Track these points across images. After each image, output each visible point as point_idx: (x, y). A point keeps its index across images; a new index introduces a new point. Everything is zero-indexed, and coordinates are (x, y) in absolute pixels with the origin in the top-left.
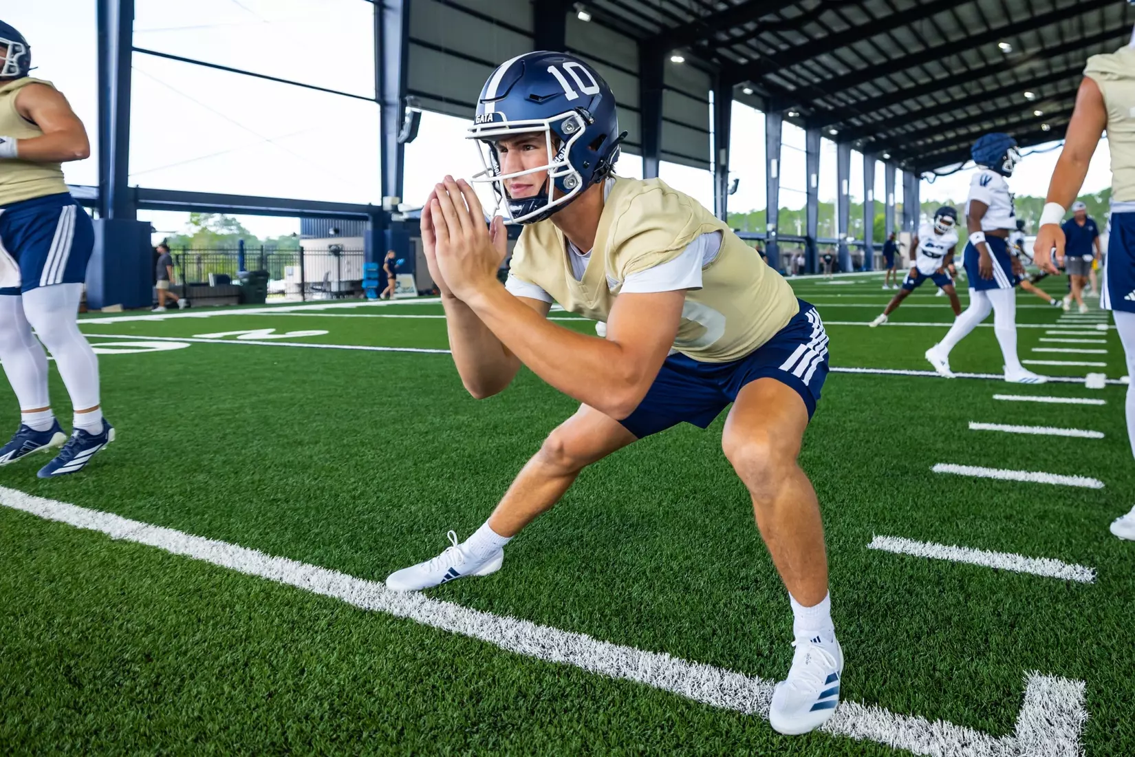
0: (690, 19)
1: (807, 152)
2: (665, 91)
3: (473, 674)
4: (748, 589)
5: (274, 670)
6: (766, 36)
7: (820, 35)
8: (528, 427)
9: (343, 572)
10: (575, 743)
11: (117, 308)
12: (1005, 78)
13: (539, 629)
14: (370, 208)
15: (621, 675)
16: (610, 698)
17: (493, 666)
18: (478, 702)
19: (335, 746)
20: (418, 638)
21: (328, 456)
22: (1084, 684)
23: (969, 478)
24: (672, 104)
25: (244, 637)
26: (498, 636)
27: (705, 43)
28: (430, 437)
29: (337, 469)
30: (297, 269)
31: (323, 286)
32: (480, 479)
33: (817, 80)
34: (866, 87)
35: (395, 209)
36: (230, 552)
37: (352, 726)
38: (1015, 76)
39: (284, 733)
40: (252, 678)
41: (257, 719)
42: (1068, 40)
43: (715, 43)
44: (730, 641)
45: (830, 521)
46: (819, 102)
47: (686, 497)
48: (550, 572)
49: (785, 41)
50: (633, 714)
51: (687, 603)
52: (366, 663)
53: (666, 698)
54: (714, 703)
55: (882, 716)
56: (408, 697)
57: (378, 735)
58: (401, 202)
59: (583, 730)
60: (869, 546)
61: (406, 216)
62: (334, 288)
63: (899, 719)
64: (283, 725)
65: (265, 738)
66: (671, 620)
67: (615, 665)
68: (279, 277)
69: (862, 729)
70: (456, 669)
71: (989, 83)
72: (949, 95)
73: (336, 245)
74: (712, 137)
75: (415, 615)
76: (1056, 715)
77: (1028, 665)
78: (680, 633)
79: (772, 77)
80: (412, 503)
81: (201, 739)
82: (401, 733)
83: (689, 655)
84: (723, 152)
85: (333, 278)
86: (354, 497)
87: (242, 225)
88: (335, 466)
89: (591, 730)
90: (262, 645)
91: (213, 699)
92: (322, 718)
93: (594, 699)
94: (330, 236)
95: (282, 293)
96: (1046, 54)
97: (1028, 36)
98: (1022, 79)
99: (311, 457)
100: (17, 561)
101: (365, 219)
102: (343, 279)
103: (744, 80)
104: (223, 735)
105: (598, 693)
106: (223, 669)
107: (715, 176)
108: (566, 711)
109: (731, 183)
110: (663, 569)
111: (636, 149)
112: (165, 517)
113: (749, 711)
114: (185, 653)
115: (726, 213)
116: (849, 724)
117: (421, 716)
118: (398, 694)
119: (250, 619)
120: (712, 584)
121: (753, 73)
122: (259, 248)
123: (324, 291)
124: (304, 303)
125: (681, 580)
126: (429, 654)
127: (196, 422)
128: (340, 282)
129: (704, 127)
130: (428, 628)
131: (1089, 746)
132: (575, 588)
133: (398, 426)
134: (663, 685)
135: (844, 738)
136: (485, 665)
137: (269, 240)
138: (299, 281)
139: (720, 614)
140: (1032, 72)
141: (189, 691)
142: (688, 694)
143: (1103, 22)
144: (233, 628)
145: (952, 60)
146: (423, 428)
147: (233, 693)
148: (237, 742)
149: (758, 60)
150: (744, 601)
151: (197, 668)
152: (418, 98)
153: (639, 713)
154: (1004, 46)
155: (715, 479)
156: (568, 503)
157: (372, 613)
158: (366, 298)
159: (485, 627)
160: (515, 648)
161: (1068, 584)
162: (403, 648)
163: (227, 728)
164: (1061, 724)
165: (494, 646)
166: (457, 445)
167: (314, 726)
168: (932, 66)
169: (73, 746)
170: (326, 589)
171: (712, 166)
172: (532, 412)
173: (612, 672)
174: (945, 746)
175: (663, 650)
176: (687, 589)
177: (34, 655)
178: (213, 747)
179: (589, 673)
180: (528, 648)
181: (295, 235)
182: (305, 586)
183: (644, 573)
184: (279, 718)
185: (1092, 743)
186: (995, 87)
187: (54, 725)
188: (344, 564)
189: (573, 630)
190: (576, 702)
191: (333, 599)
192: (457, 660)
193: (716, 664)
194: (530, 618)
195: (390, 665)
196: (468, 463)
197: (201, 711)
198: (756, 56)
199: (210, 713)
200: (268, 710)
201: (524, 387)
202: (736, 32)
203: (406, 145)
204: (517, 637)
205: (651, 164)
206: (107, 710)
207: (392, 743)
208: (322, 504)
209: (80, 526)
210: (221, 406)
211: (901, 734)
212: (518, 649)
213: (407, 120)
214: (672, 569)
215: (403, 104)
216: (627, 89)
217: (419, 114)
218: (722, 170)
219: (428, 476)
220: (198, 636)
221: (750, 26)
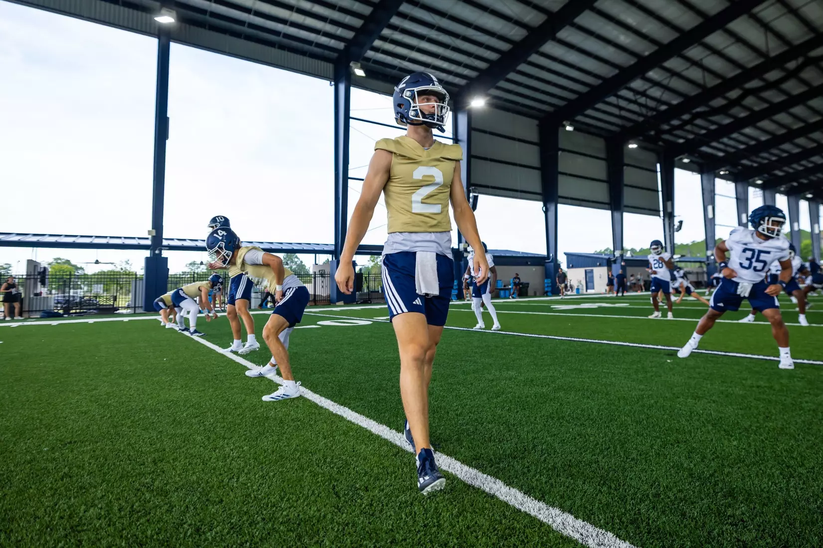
0: (641, 119)
1: (737, 198)
3: (538, 542)
6: (699, 122)
7: (743, 115)
8: (552, 382)
11: (341, 303)
13: (577, 521)
20: (501, 510)
21: (441, 389)
24: (630, 175)
26: (551, 520)
27: (652, 133)
28: (495, 383)
32: (527, 413)
33: (742, 147)
34: (786, 146)
36: (399, 437)
40: (415, 513)
43: (660, 132)
46: (745, 162)
47: (671, 444)
48: (580, 482)
49: (713, 123)
66: (675, 537)
74: (660, 194)
79: (704, 149)
80: (489, 423)
84: (669, 204)
88: (446, 395)
91: (397, 521)
99: (433, 388)
100: (311, 425)
103: (683, 153)
107: (664, 220)
109: (676, 224)
111: (607, 206)
112: (369, 413)
114: (383, 490)
115: (674, 244)
119: (411, 477)
120: (705, 515)
121: (690, 148)
126: (509, 521)
127: (378, 363)
129: (656, 189)
130: (506, 505)
132: (598, 498)
133: (476, 375)
136: (545, 538)
139: (715, 541)
141: (386, 513)
146: (490, 377)
147: (407, 519)
149: (693, 139)
150: (735, 535)
151: (389, 500)
152: (476, 188)
155: (693, 434)
156: (585, 437)
157: (473, 487)
159: (542, 512)
160: (563, 531)
162: (493, 515)
165: (549, 526)
166: (510, 390)
169: (338, 530)
170: (447, 468)
171: (662, 214)
172: (553, 373)
177: (320, 476)
180: (571, 533)
183: (648, 496)
187: (329, 516)
189: (601, 527)
191: (452, 474)
192: (527, 531)
194: (570, 512)
195: (487, 524)
196: (518, 402)
197: (393, 526)
198: (691, 137)
199: (397, 529)
200: (425, 535)
201: (546, 356)
202: (675, 122)
205: (617, 215)
206: (351, 514)
209: (334, 412)
210: (389, 356)
212: (565, 533)
213: (471, 200)
214: (669, 498)
215: (469, 192)
216: (599, 169)
217: (478, 196)
218: (669, 216)
219: (496, 407)
220: (388, 482)
221: (686, 117)
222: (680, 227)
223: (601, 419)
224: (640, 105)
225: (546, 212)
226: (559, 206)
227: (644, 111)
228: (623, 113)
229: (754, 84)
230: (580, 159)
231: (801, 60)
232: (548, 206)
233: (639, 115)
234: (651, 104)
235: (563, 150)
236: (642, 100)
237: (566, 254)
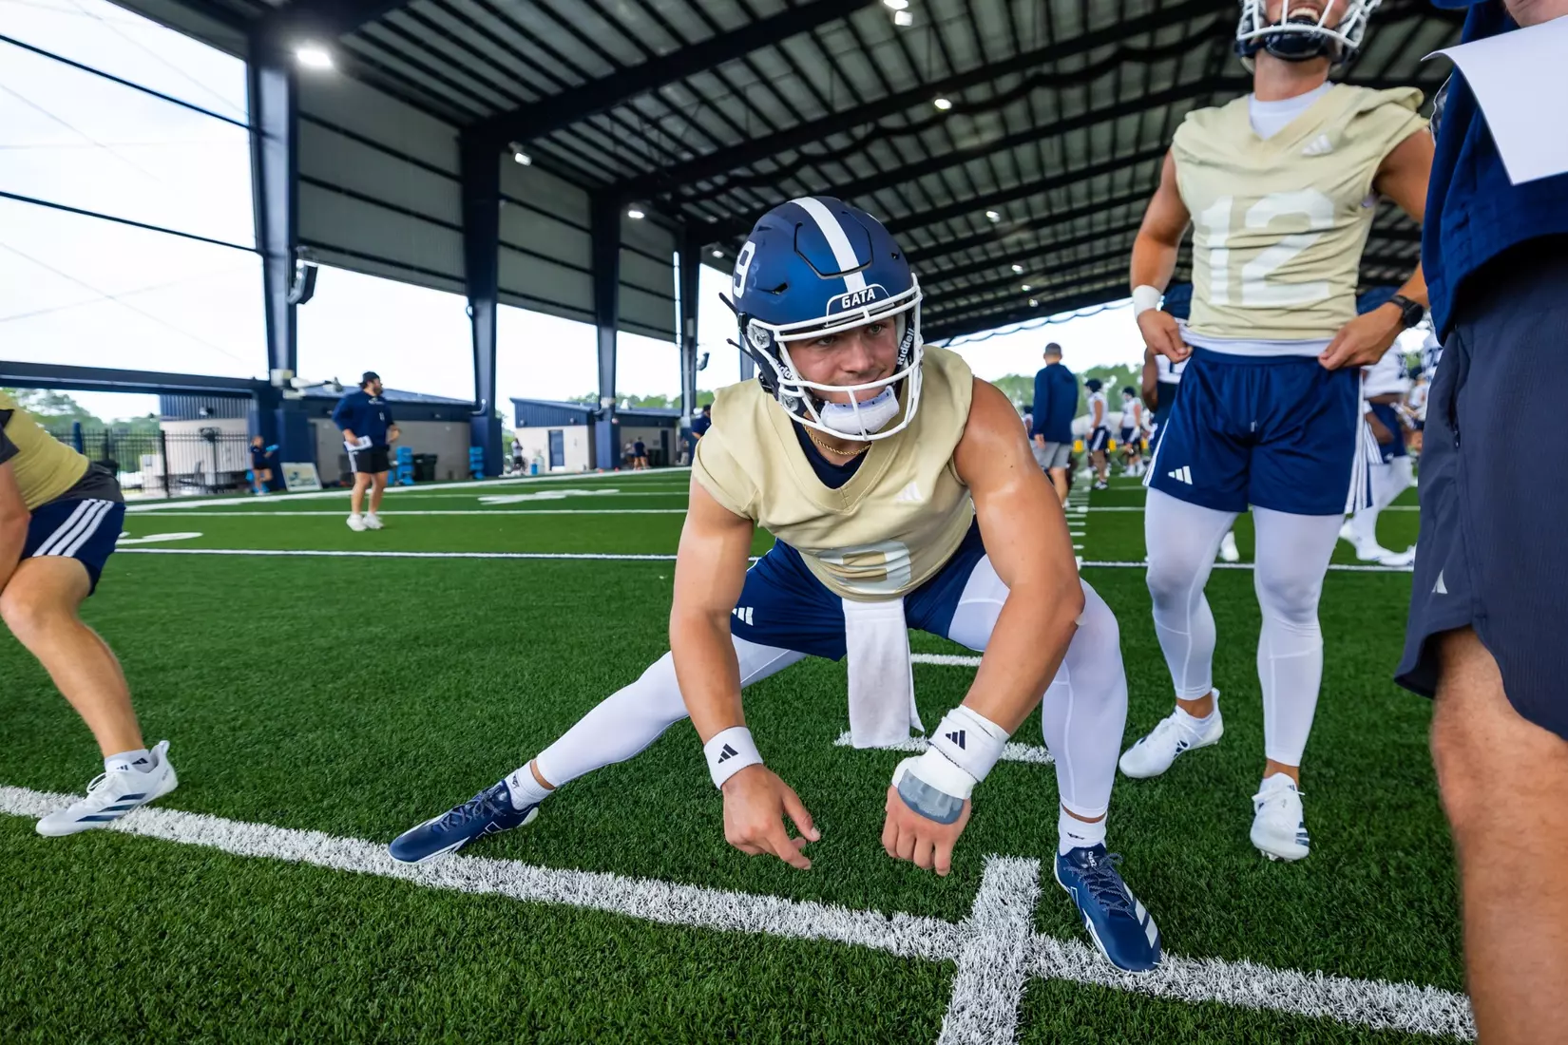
0: (650, 169)
2: (622, 251)
3: (382, 916)
4: (704, 797)
5: (125, 936)
6: (737, 191)
8: (457, 636)
9: (217, 816)
10: (503, 977)
12: (993, 249)
14: (253, 383)
15: (558, 900)
16: (545, 926)
17: (407, 905)
18: (387, 946)
19: (205, 1015)
20: (315, 882)
21: (199, 682)
22: (1038, 862)
23: (943, 667)
24: (630, 266)
25: (84, 902)
27: (668, 197)
28: (334, 653)
29: (211, 697)
30: (157, 458)
31: (195, 478)
32: (396, 698)
35: (288, 385)
37: (228, 990)
38: (1003, 248)
39: (138, 1008)
41: (102, 994)
42: (1056, 211)
43: (680, 198)
44: (682, 854)
45: (797, 720)
49: (759, 199)
50: (570, 941)
51: (636, 817)
52: (247, 917)
53: (608, 920)
54: (661, 919)
55: (838, 913)
56: (300, 949)
57: (262, 996)
58: (295, 376)
59: (512, 963)
60: (836, 743)
61: (302, 393)
62: (210, 481)
63: (856, 915)
64: (137, 999)
65: (113, 1016)
66: (618, 837)
67: (552, 890)
68: (134, 468)
69: (817, 929)
70: (362, 914)
71: (977, 254)
72: (936, 265)
73: (211, 429)
74: (678, 304)
75: (311, 858)
76: (1011, 895)
77: (987, 849)
78: (627, 850)
80: (310, 731)
81: (25, 1025)
82: (291, 990)
83: (636, 872)
84: (690, 322)
85: (208, 469)
86: (234, 729)
87: (79, 404)
88: (209, 694)
89: (522, 962)
90: (109, 909)
91: (40, 977)
92: (188, 985)
93: (526, 929)
94: (200, 417)
95: (139, 487)
96: (1034, 225)
97: (1016, 205)
98: (1010, 251)
101: (248, 396)
102: (221, 470)
103: (714, 242)
104: (54, 1019)
105: (531, 922)
106: (55, 940)
107: (682, 350)
108: (493, 945)
109: (700, 358)
110: (611, 783)
111: (589, 317)
113: (699, 923)
115: (695, 391)
116: (805, 924)
117: (317, 969)
118: (287, 949)
119: (93, 880)
120: (665, 795)
121: (725, 234)
122: (102, 432)
123: (196, 485)
124: (169, 500)
125: (631, 794)
126: (328, 899)
128: (217, 474)
129: (670, 295)
130: (327, 871)
131: (1040, 920)
133: (293, 643)
134: (606, 905)
135: (798, 939)
136: (397, 905)
137: (118, 423)
138: (160, 472)
139: (672, 826)
140: (1020, 243)
141: (8, 972)
142: (634, 912)
143: (1090, 194)
144: (69, 893)
145: (938, 228)
146: (323, 643)
147: (69, 968)
148: (74, 1025)
149: (729, 220)
150: (700, 809)
151: (18, 944)
152: (314, 249)
153: (577, 939)
154: (992, 215)
156: (502, 720)
157: (255, 860)
158: (253, 493)
160: (434, 883)
161: (1031, 766)
162: (295, 897)
163: (60, 1010)
164: (1015, 901)
165: (409, 883)
166: (368, 661)
167: (178, 995)
168: (918, 233)
170: (195, 837)
171: (679, 338)
172: (463, 619)
173: (548, 898)
174: (901, 937)
175: (607, 870)
176: (636, 803)
178: (41, 1033)
179: (521, 901)
180: (450, 882)
181: (152, 416)
182: (168, 836)
183: (589, 789)
184: (132, 991)
185: (1042, 917)
186: (983, 258)
188: (220, 807)
189: (504, 857)
190: (505, 934)
191: (205, 848)
192: (363, 903)
193: (666, 879)
195: (278, 917)
196: (381, 680)
197: (25, 993)
198: (726, 215)
199: (37, 995)
200: (116, 984)
201: (453, 591)
202: (704, 186)
203: (299, 306)
204: (437, 871)
205: (607, 334)
207: (279, 1002)
208: (190, 739)
211: (857, 930)
212: (438, 884)
213: (300, 276)
214: (621, 782)
215: (294, 256)
216: (577, 247)
217: (316, 269)
218: (690, 343)
219: (331, 699)
220: (20, 907)
221: (720, 180)
222: (705, 364)
223: (535, 685)
224: (650, 142)
225: (474, 317)
226: (501, 308)
227: (655, 155)
228: (621, 151)
229: (812, 148)
230: (544, 223)
231: (870, 127)
232: (478, 305)
233: (649, 160)
234: (668, 145)
235: (510, 200)
236: (653, 134)
237: (513, 400)
